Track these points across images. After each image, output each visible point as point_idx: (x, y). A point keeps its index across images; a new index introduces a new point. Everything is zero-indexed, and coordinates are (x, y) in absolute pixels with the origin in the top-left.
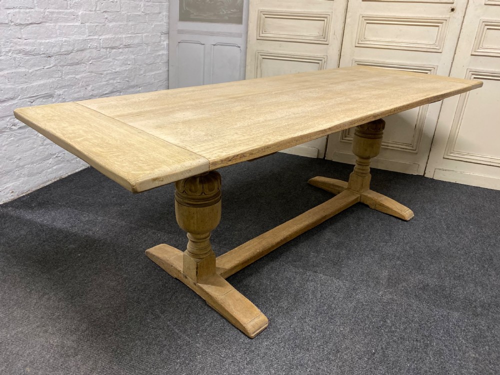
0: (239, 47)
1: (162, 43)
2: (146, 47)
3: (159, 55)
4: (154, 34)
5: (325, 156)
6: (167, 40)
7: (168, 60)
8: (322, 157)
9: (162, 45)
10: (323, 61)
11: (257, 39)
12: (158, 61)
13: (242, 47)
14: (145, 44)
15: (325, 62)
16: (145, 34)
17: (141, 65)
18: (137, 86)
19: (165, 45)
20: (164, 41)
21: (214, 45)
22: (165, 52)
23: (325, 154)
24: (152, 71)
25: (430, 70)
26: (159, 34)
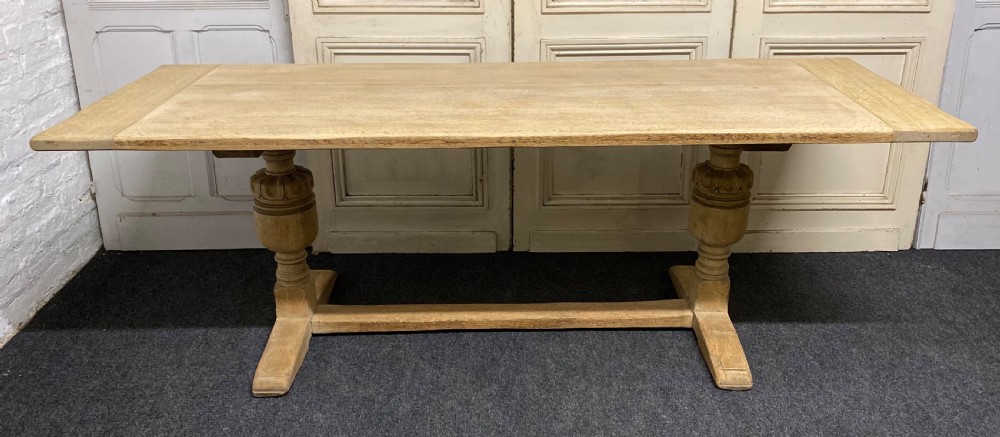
0: (268, 31)
1: (50, 38)
2: (15, 61)
3: (50, 71)
4: (30, 20)
5: (512, 246)
6: (61, 28)
7: (74, 77)
8: (506, 248)
9: (53, 42)
10: (478, 49)
11: (315, 13)
12: (50, 86)
13: (276, 30)
14: (11, 51)
15: (481, 52)
16: (8, 27)
17: (12, 109)
18: (11, 163)
19: (60, 42)
20: (53, 33)
21: (198, 31)
22: (64, 59)
23: (512, 240)
24: (38, 115)
25: (694, 48)
26: (41, 18)
